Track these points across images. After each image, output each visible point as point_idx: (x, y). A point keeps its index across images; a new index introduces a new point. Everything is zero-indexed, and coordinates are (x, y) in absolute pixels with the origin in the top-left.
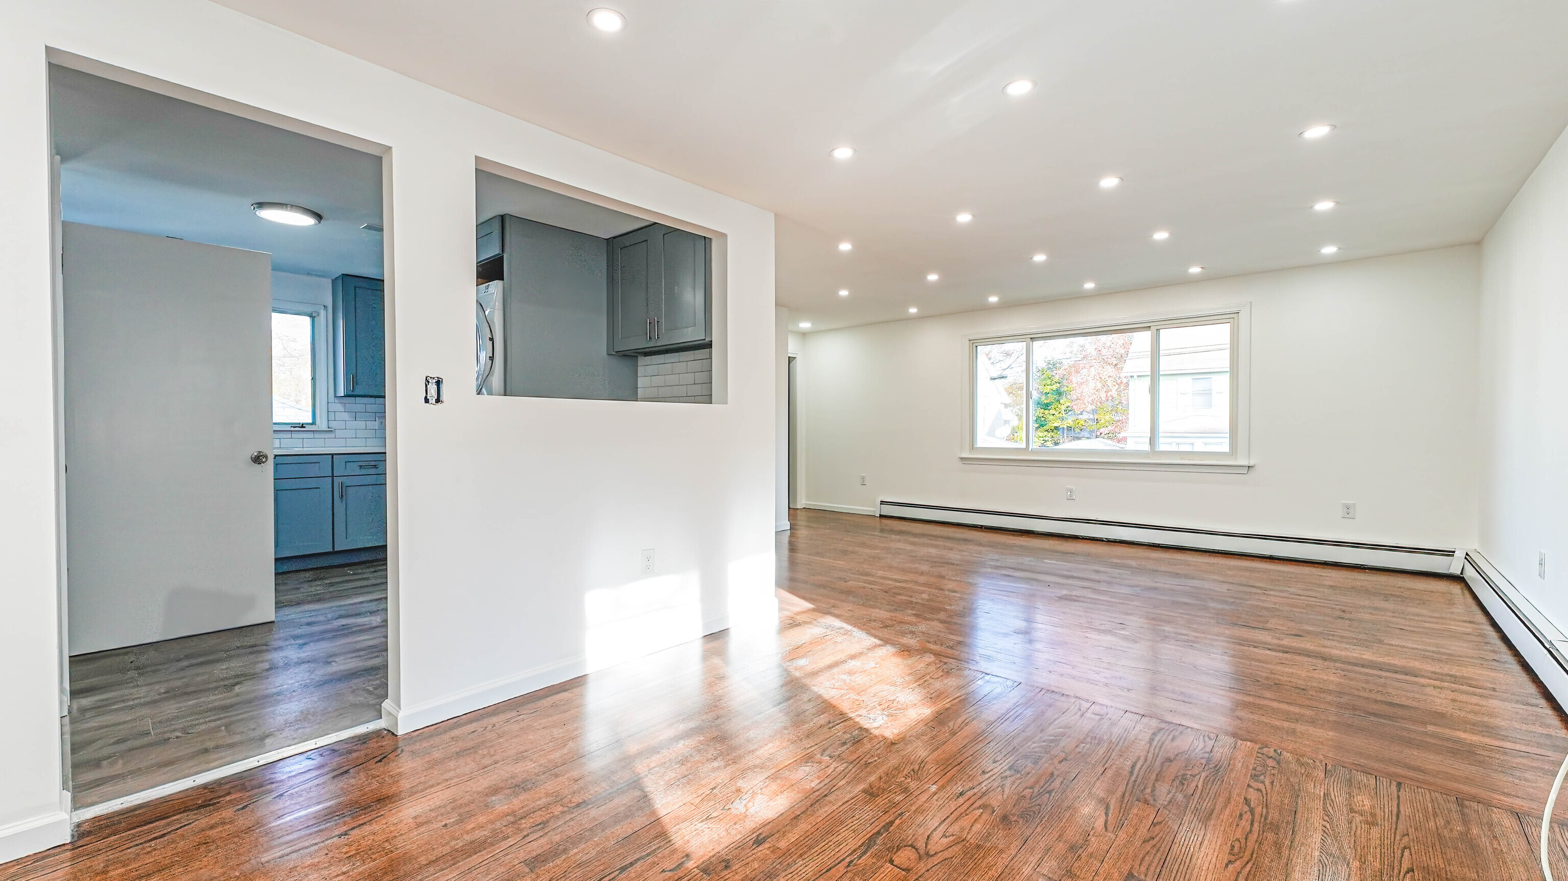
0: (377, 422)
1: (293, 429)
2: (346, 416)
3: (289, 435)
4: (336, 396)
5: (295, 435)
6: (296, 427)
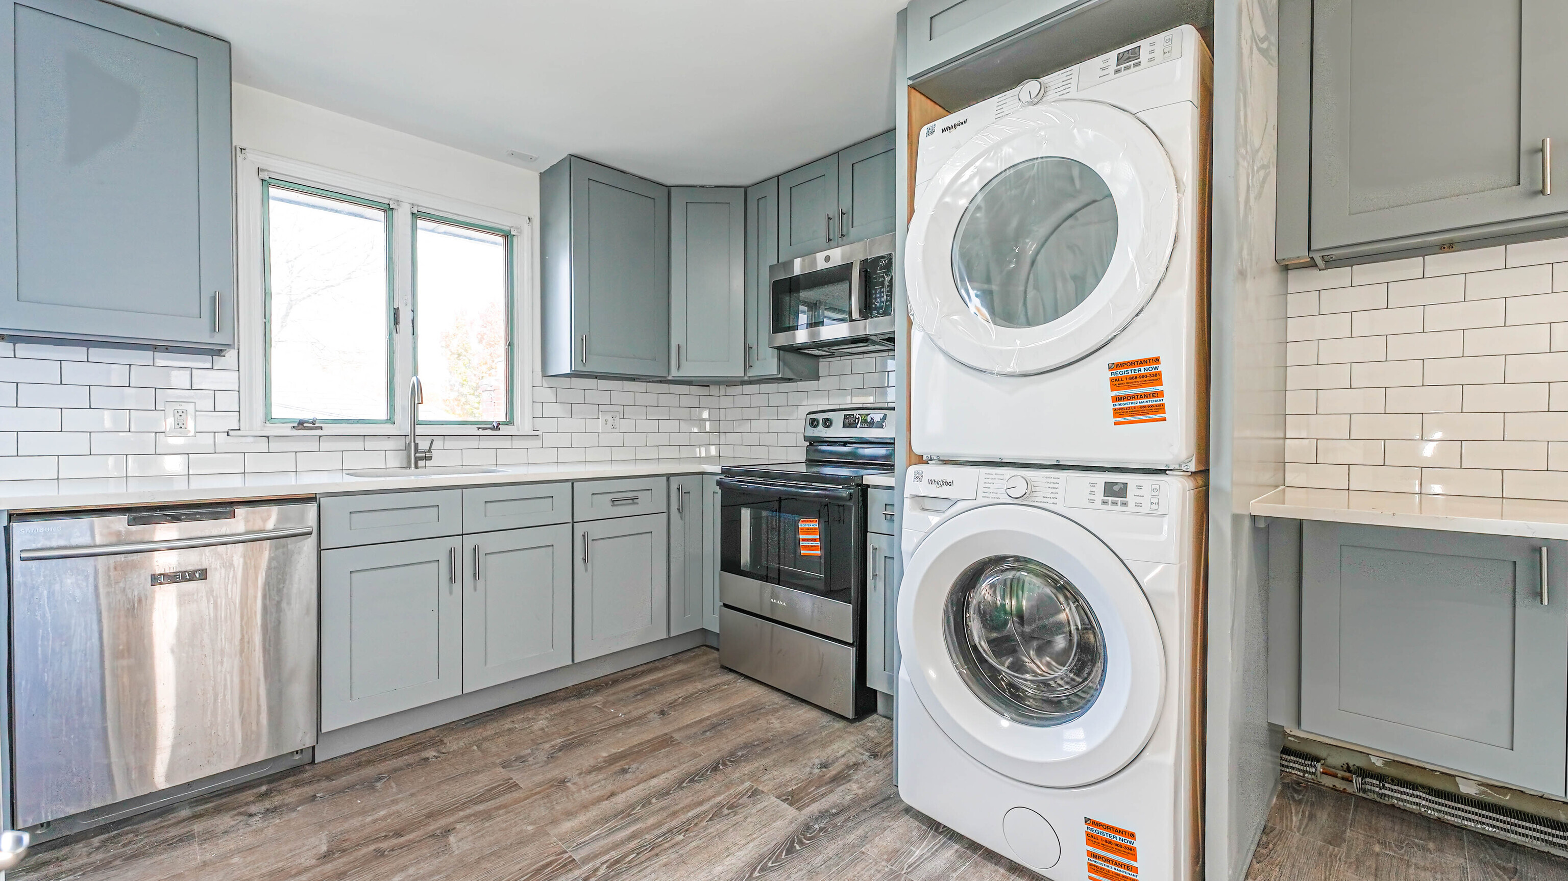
0: (600, 420)
1: (481, 432)
2: (557, 410)
3: (474, 443)
4: (545, 375)
5: (484, 443)
6: (486, 429)
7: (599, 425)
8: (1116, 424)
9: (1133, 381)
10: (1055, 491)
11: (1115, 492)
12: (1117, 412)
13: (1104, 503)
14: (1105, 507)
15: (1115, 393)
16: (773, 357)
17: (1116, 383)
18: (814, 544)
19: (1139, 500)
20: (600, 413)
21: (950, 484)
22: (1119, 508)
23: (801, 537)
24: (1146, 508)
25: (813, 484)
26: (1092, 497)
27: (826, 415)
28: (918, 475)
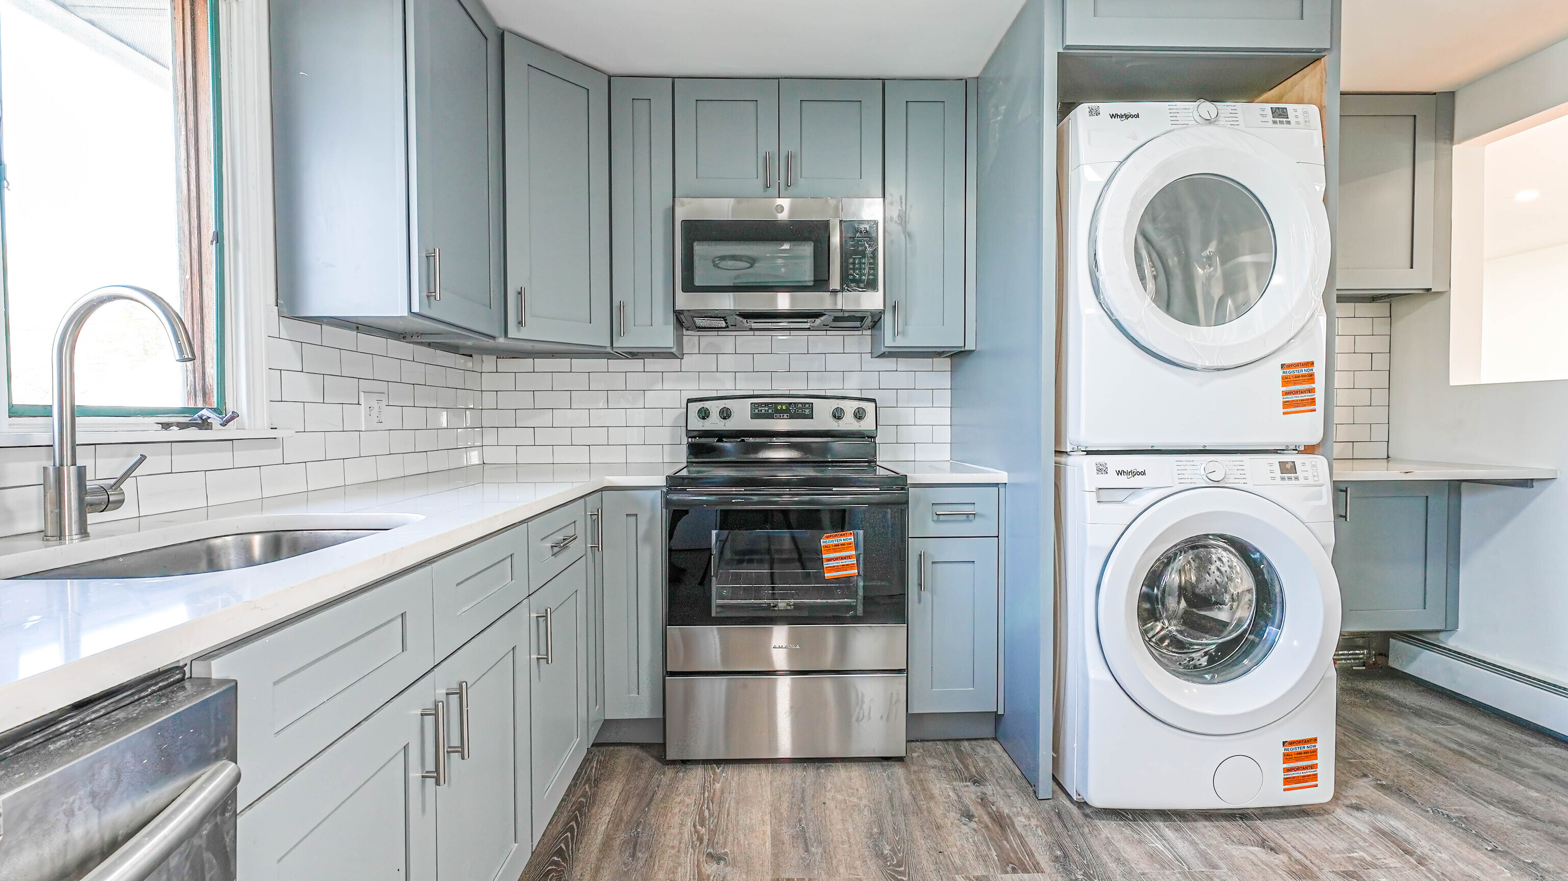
7: (361, 417)
8: (1284, 413)
9: (1297, 379)
10: (1243, 472)
11: (1288, 469)
12: (1286, 404)
13: (1283, 479)
14: (1284, 482)
15: (1285, 389)
16: (666, 323)
17: (1286, 381)
18: (847, 562)
19: (1305, 474)
20: (362, 394)
21: (1143, 473)
22: (1294, 482)
23: (824, 556)
24: (1311, 481)
25: (834, 489)
26: (1272, 475)
27: (722, 404)
28: (1101, 467)
